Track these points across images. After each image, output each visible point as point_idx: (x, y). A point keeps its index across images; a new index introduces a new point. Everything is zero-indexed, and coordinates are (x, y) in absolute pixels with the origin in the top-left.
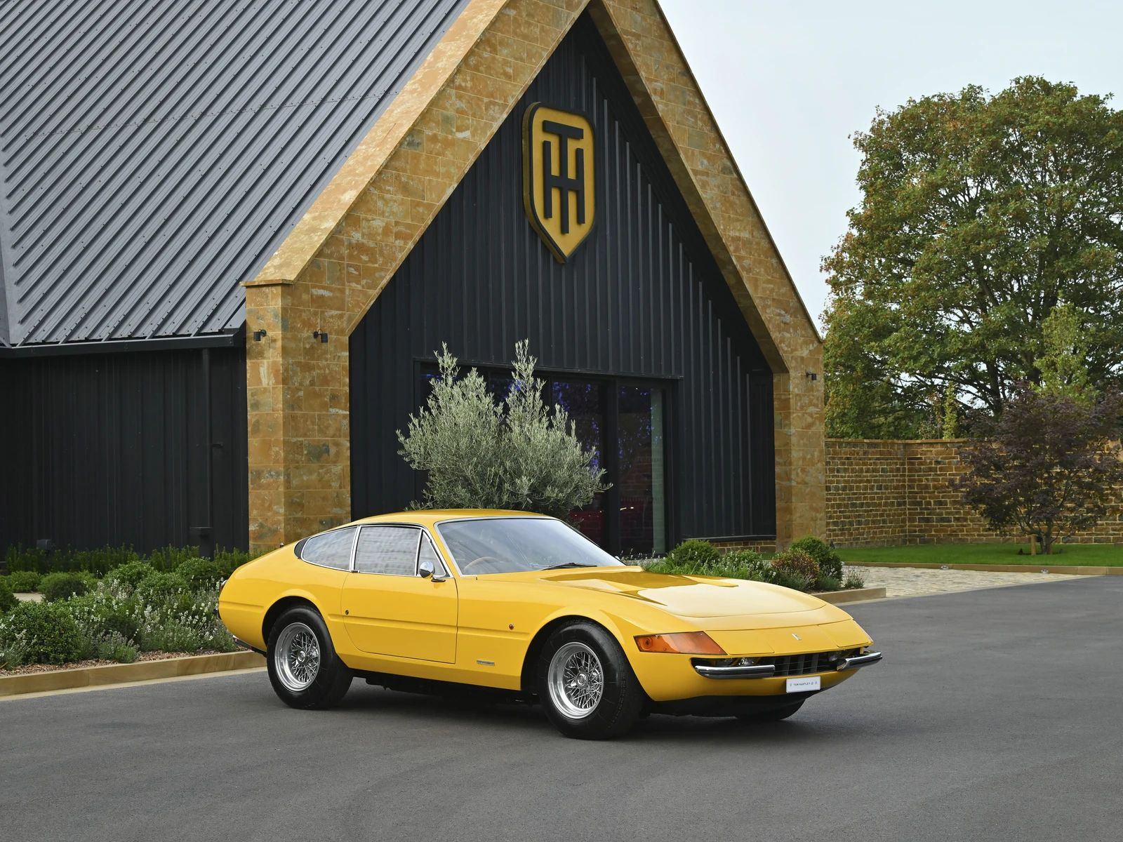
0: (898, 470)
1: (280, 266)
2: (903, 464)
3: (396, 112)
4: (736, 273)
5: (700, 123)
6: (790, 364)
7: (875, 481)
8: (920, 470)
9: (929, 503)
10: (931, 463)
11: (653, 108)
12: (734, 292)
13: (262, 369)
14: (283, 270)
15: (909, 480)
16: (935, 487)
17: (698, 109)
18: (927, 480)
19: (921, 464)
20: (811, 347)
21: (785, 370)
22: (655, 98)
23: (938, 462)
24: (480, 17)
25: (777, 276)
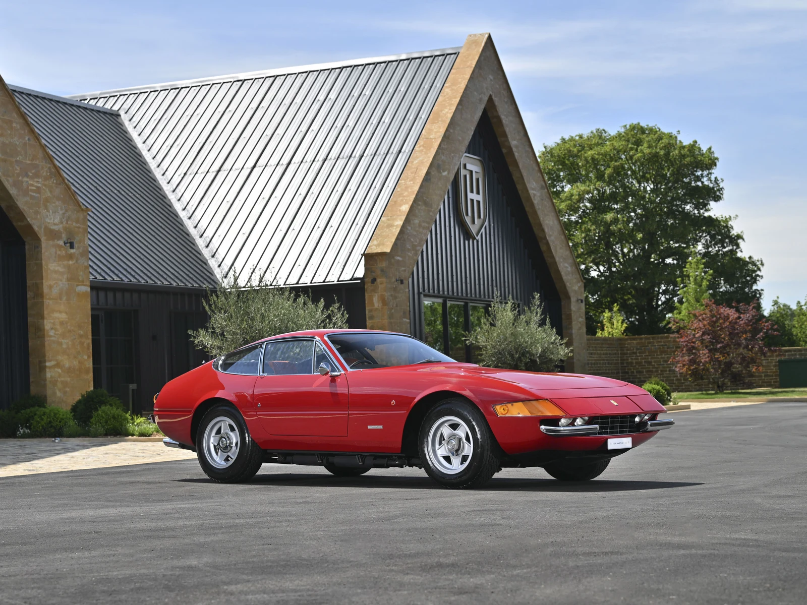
0: (615, 354)
1: (378, 245)
2: (617, 351)
3: (415, 162)
4: (548, 244)
5: (532, 162)
6: (572, 294)
7: (607, 360)
8: (627, 354)
9: (633, 372)
10: (633, 349)
11: (513, 155)
12: (545, 255)
13: (374, 299)
14: (381, 247)
15: (621, 360)
16: (636, 363)
17: (531, 153)
18: (632, 359)
19: (628, 350)
20: (579, 285)
21: (569, 298)
22: (514, 149)
23: (637, 349)
24: (446, 110)
25: (564, 245)
